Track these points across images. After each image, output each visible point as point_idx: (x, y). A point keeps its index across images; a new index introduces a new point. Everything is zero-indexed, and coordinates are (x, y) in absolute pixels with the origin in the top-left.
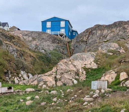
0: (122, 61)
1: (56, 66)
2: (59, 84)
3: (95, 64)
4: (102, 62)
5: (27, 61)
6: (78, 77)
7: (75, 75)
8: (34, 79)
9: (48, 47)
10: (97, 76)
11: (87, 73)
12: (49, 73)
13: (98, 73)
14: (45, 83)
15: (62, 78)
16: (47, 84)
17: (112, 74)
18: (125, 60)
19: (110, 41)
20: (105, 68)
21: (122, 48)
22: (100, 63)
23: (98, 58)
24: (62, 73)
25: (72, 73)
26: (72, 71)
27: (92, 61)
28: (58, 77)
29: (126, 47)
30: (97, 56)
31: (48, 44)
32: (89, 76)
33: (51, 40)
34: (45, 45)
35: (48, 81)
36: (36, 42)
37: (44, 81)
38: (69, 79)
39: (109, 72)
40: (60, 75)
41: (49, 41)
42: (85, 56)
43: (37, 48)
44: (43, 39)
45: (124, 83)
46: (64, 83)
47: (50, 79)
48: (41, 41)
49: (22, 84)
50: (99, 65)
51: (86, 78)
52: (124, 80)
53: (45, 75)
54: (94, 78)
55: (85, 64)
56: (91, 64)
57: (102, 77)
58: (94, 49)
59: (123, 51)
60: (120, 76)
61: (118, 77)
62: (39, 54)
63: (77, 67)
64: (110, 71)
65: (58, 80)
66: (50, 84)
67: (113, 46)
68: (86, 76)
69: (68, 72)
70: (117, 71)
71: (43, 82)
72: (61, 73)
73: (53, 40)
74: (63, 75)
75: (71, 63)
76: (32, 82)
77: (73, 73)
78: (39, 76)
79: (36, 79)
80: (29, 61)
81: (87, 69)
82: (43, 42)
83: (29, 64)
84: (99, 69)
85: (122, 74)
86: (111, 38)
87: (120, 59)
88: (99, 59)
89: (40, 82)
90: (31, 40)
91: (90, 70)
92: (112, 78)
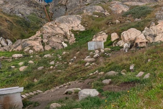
0: (109, 22)
1: (40, 30)
2: (48, 48)
3: (82, 27)
4: (89, 24)
5: (4, 26)
6: (67, 40)
7: (64, 38)
8: (17, 45)
9: (24, 11)
10: (87, 38)
11: (76, 35)
12: (33, 37)
13: (87, 35)
14: (32, 48)
15: (50, 42)
16: (34, 49)
17: (102, 35)
18: (112, 21)
19: (92, 5)
20: (94, 30)
21: (106, 10)
22: (87, 25)
23: (84, 20)
24: (50, 36)
25: (59, 36)
26: (59, 34)
27: (79, 23)
28: (45, 41)
29: (110, 10)
30: (83, 19)
31: (23, 7)
32: (78, 38)
33: (26, 3)
34: (20, 9)
35: (34, 46)
36: (9, 6)
37: (30, 45)
38: (57, 42)
39: (100, 34)
40: (47, 39)
41: (24, 4)
42: (71, 19)
43: (13, 12)
44: (16, 2)
45: (116, 43)
46: (52, 47)
47: (36, 44)
48: (15, 4)
49: (3, 51)
50: (87, 28)
51: (76, 40)
52: (115, 40)
53: (30, 40)
54: (85, 40)
55: (72, 26)
56: (78, 26)
57: (93, 38)
58: (77, 12)
59: (108, 13)
60: (111, 36)
61: (109, 38)
62: (16, 18)
63: (65, 30)
64: (101, 32)
65: (45, 44)
66: (37, 49)
67: (98, 9)
68: (75, 38)
69: (55, 35)
70: (107, 32)
71: (29, 47)
72: (47, 37)
73: (28, 4)
74: (50, 39)
75: (57, 26)
76: (15, 48)
77: (61, 36)
78: (23, 41)
79: (19, 45)
80: (5, 26)
81: (75, 32)
82: (17, 5)
83: (6, 29)
84: (87, 32)
85: (113, 35)
86: (92, 1)
87: (107, 21)
88: (86, 22)
89: (26, 48)
90: (2, 4)
91: (78, 32)
92: (103, 39)
